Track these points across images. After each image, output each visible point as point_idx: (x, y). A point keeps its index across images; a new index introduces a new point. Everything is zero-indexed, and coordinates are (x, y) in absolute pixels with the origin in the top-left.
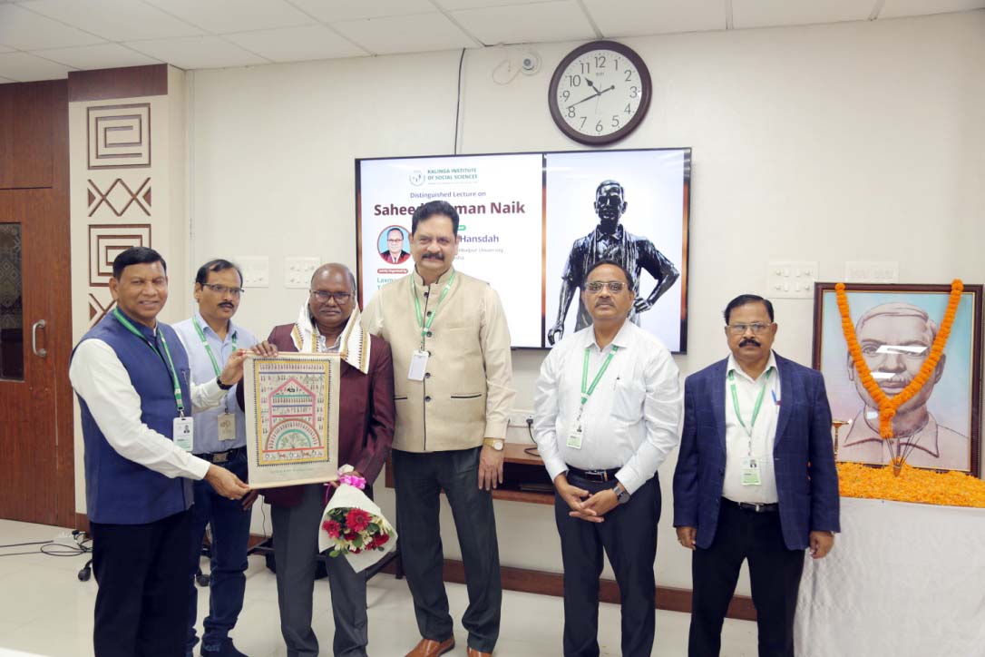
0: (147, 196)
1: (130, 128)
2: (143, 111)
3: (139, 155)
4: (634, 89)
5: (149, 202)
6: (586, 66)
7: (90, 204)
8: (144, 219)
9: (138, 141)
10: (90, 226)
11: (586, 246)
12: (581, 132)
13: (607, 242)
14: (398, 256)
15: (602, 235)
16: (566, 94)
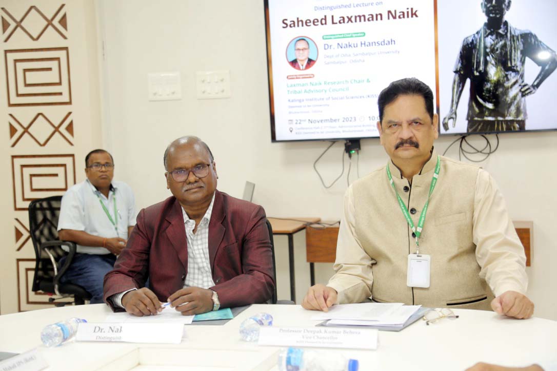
0: (63, 21)
7: (4, 32)
8: (62, 43)
10: (6, 52)
11: (475, 42)
13: (494, 37)
14: (305, 63)
15: (489, 31)
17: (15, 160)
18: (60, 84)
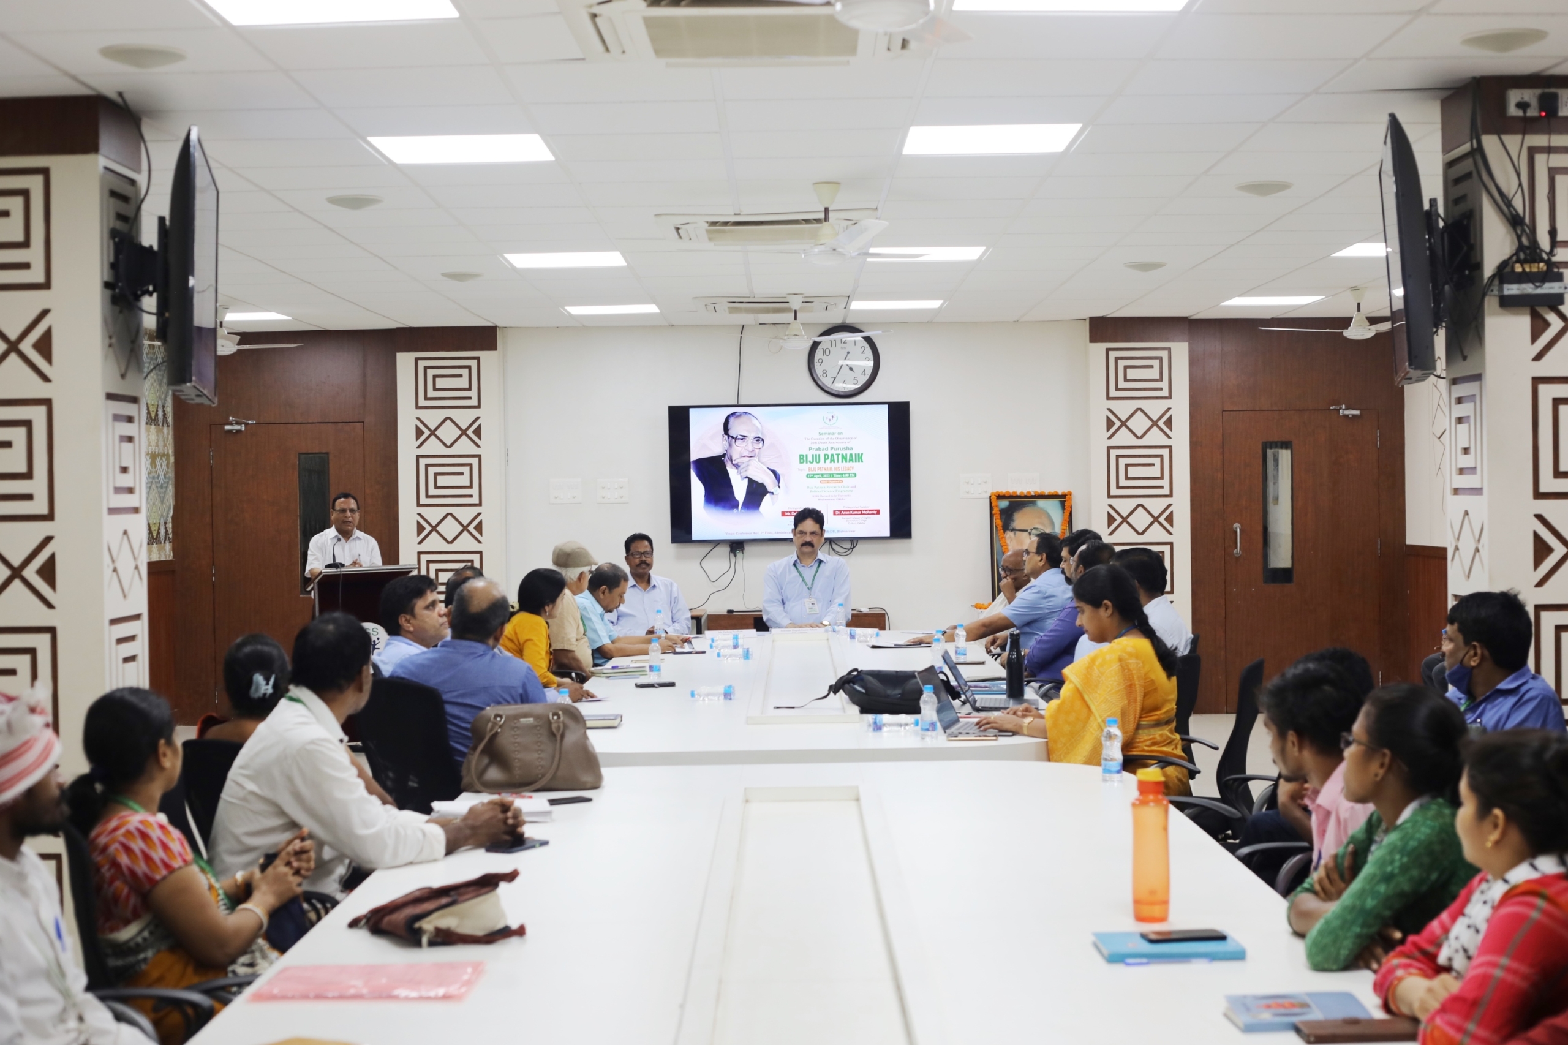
0: (478, 432)
1: (461, 376)
2: (473, 363)
3: (470, 398)
4: (867, 359)
5: (479, 437)
6: (833, 343)
7: (417, 439)
8: (475, 450)
9: (467, 386)
10: (418, 457)
12: (832, 387)
16: (820, 361)
17: (422, 556)
18: (471, 487)
